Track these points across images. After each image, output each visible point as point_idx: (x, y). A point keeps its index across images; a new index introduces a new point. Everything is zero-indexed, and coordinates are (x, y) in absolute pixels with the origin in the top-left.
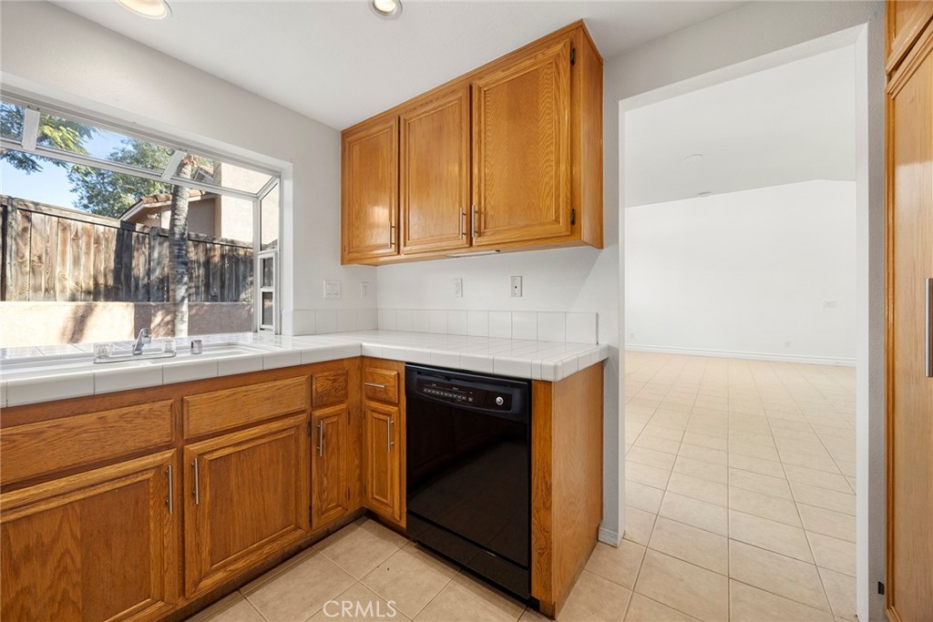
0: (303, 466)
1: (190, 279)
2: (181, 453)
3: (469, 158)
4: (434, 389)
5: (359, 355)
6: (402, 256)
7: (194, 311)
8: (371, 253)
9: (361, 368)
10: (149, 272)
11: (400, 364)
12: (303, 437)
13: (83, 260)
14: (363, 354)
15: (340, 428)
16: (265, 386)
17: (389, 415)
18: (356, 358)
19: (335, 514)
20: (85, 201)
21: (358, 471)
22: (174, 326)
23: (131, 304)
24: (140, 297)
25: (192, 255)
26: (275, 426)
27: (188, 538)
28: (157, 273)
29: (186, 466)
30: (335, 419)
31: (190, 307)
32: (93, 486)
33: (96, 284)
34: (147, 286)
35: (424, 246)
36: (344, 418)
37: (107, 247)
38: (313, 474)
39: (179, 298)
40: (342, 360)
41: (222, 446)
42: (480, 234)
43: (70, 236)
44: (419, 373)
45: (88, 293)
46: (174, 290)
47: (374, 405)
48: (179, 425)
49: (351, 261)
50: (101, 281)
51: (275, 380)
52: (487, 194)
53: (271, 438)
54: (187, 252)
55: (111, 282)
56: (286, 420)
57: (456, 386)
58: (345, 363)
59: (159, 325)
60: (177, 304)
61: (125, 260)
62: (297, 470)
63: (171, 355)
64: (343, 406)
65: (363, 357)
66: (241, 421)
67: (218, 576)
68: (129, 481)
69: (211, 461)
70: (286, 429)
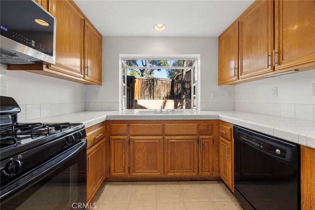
0: (196, 152)
1: (186, 93)
2: (164, 138)
3: (272, 26)
4: (245, 138)
5: (218, 119)
6: (240, 80)
7: (187, 102)
8: (228, 80)
9: (218, 124)
10: (177, 92)
11: (232, 125)
12: (196, 143)
13: (165, 90)
14: (219, 119)
15: (210, 144)
16: (184, 124)
17: (227, 144)
18: (217, 120)
19: (207, 174)
20: (169, 76)
21: (217, 162)
22: (182, 106)
23: (174, 100)
24: (176, 98)
25: (187, 87)
26: (187, 137)
27: (166, 161)
28: (179, 92)
29: (165, 142)
30: (207, 140)
31: (186, 101)
32: (148, 140)
33: (167, 96)
34: (177, 95)
35: (249, 75)
36: (211, 142)
37: (169, 86)
38: (200, 157)
39: (183, 98)
40: (211, 120)
41: (173, 139)
42: (279, 63)
43: (163, 85)
44: (239, 130)
45: (166, 97)
46: (182, 97)
47: (223, 139)
48: (163, 131)
49: (222, 84)
50: (168, 95)
51: (187, 123)
52: (284, 42)
53: (186, 141)
54: (185, 86)
55: (170, 95)
56: (190, 136)
57: (255, 139)
58: (212, 121)
59: (179, 106)
60: (183, 100)
61: (173, 89)
62: (194, 154)
63: (167, 113)
64: (211, 137)
65: (219, 120)
66: (178, 133)
67: (172, 174)
68: (154, 141)
69: (170, 142)
70: (190, 139)
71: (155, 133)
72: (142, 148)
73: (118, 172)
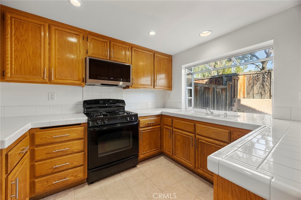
2: (195, 136)
27: (196, 157)
32: (184, 134)
41: (203, 140)
48: (195, 130)
51: (218, 128)
56: (220, 142)
63: (219, 116)
66: (208, 136)
67: (202, 172)
68: (188, 137)
69: (200, 142)
70: (220, 145)
71: (189, 130)
72: (180, 139)
73: (167, 150)
